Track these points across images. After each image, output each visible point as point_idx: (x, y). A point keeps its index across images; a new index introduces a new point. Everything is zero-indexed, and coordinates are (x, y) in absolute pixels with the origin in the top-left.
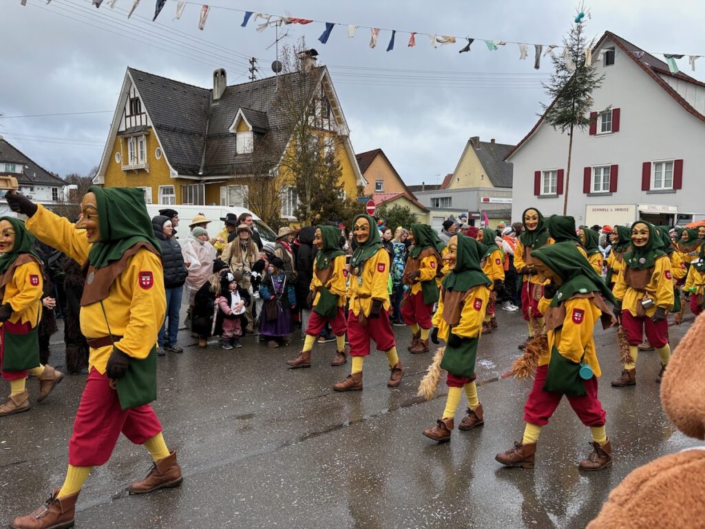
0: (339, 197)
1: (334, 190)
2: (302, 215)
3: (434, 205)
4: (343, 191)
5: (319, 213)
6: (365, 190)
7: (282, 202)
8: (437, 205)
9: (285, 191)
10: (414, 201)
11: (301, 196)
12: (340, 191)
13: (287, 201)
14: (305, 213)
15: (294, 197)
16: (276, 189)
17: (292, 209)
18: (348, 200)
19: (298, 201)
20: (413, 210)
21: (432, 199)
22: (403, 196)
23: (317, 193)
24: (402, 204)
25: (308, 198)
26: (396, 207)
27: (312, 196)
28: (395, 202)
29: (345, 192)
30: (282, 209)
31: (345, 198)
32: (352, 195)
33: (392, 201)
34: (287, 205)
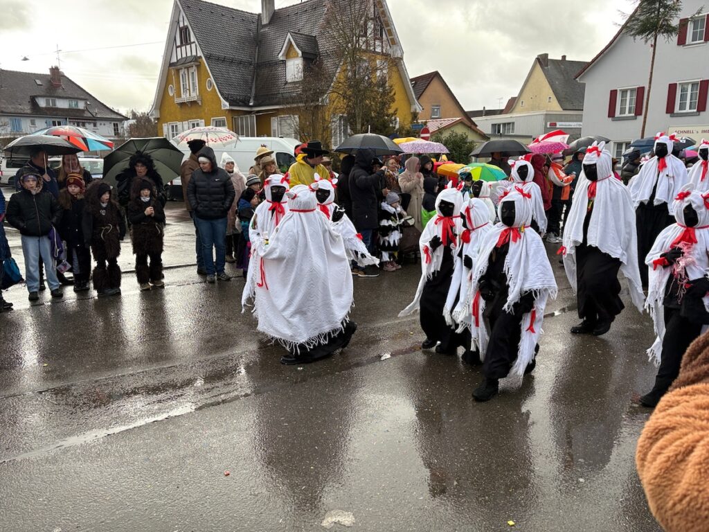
0: (391, 125)
1: (386, 118)
3: (495, 131)
4: (395, 119)
6: (419, 116)
7: (333, 131)
8: (499, 131)
9: (335, 120)
10: (473, 127)
11: (351, 124)
12: (393, 118)
13: (338, 130)
15: (345, 126)
16: (326, 118)
18: (402, 128)
19: (349, 131)
20: (471, 137)
21: (492, 125)
22: (461, 123)
23: (368, 122)
24: (460, 131)
25: (359, 126)
26: (453, 134)
27: (363, 125)
28: (453, 129)
29: (398, 119)
30: (333, 140)
31: (397, 126)
32: (406, 123)
33: (449, 128)
34: (338, 135)
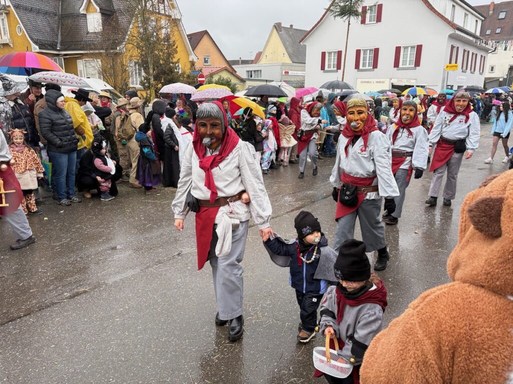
0: (176, 70)
1: (171, 64)
2: (147, 85)
3: (249, 76)
4: (178, 66)
5: (161, 83)
6: (196, 64)
7: (130, 73)
8: (251, 76)
9: (131, 65)
10: (234, 73)
11: (145, 69)
12: (177, 65)
13: (134, 73)
14: (149, 83)
15: (140, 70)
16: (124, 63)
17: (139, 80)
18: (183, 73)
19: (143, 74)
20: (233, 80)
21: (247, 71)
22: (226, 69)
23: (158, 67)
24: (225, 75)
25: (151, 71)
26: (221, 78)
27: (154, 70)
28: (220, 74)
29: (180, 67)
30: (130, 80)
31: (180, 72)
32: (186, 69)
33: (217, 73)
34: (134, 76)
